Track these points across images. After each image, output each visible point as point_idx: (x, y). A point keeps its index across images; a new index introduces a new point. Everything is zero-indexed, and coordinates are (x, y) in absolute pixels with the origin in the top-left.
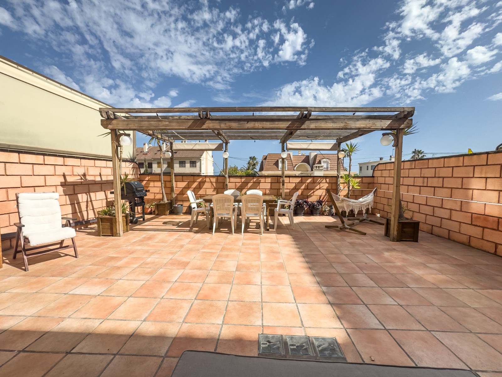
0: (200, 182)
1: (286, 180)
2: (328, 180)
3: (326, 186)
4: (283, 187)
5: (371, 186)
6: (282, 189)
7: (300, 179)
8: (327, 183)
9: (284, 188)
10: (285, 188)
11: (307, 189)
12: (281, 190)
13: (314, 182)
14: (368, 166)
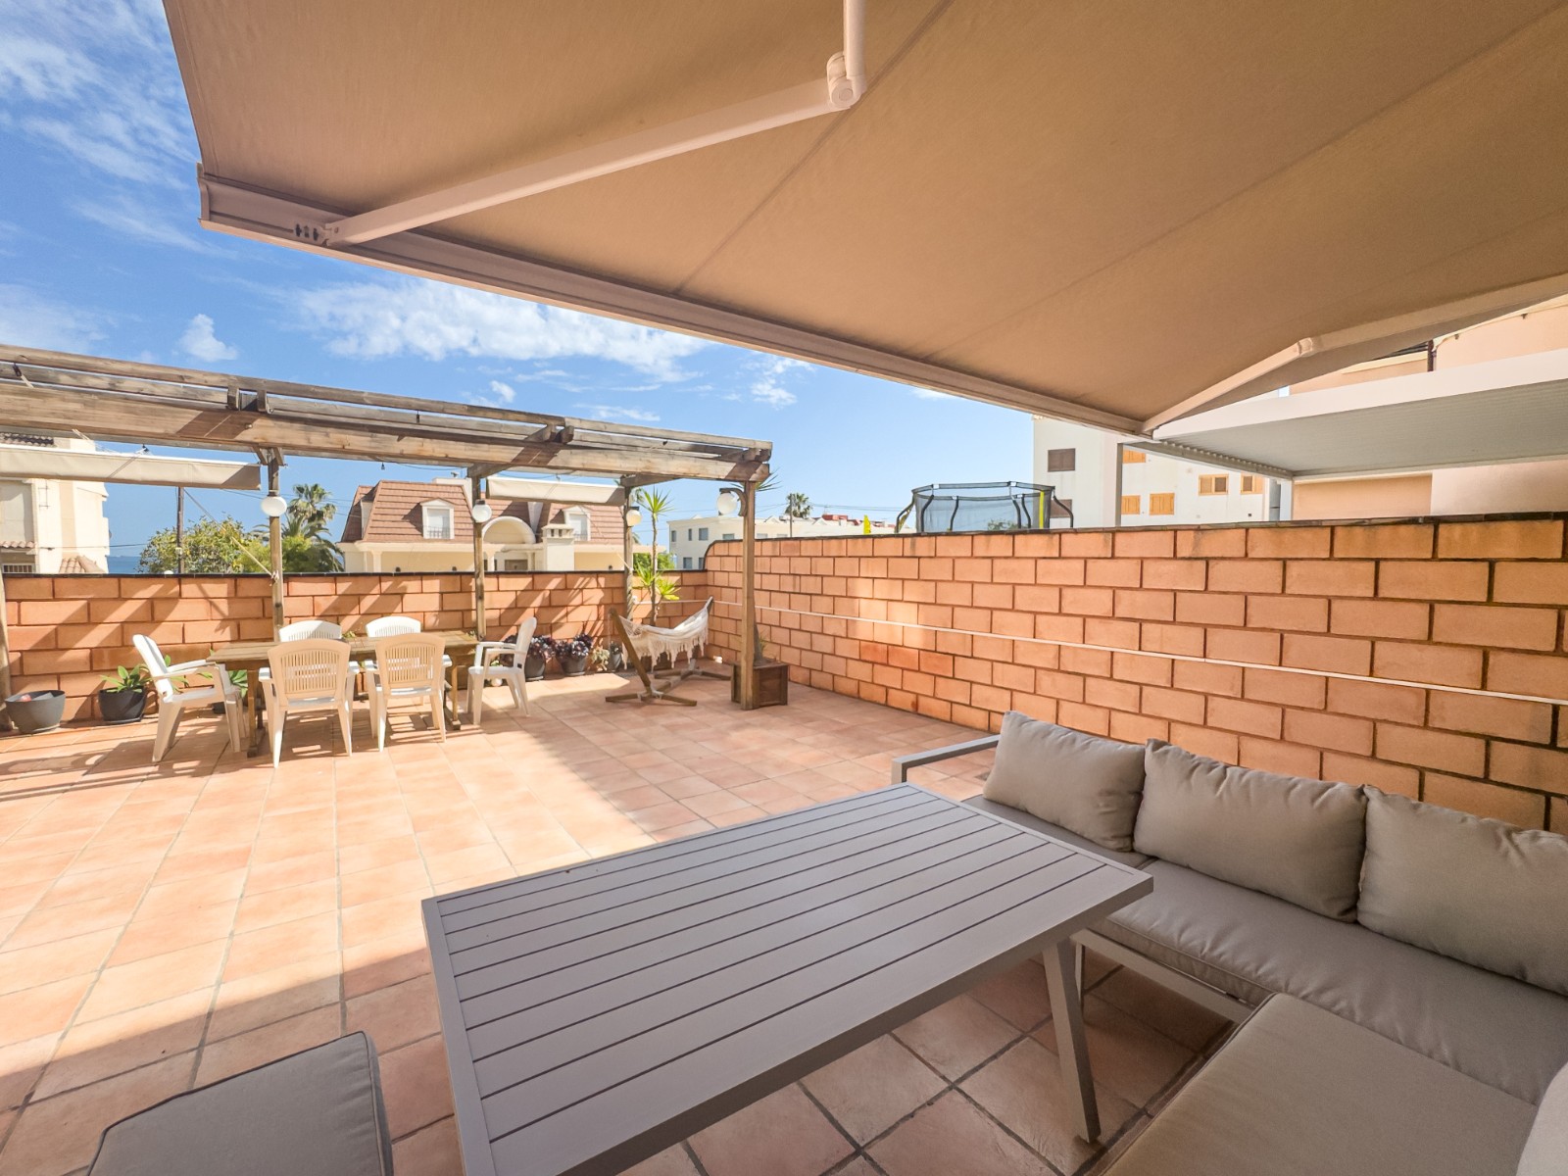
0: (151, 601)
1: (489, 584)
2: (602, 580)
3: (597, 596)
4: (480, 603)
5: (700, 591)
6: (476, 610)
7: (530, 579)
8: (601, 588)
9: (483, 607)
10: (486, 607)
11: (549, 605)
12: (474, 613)
13: (566, 588)
14: (690, 530)
